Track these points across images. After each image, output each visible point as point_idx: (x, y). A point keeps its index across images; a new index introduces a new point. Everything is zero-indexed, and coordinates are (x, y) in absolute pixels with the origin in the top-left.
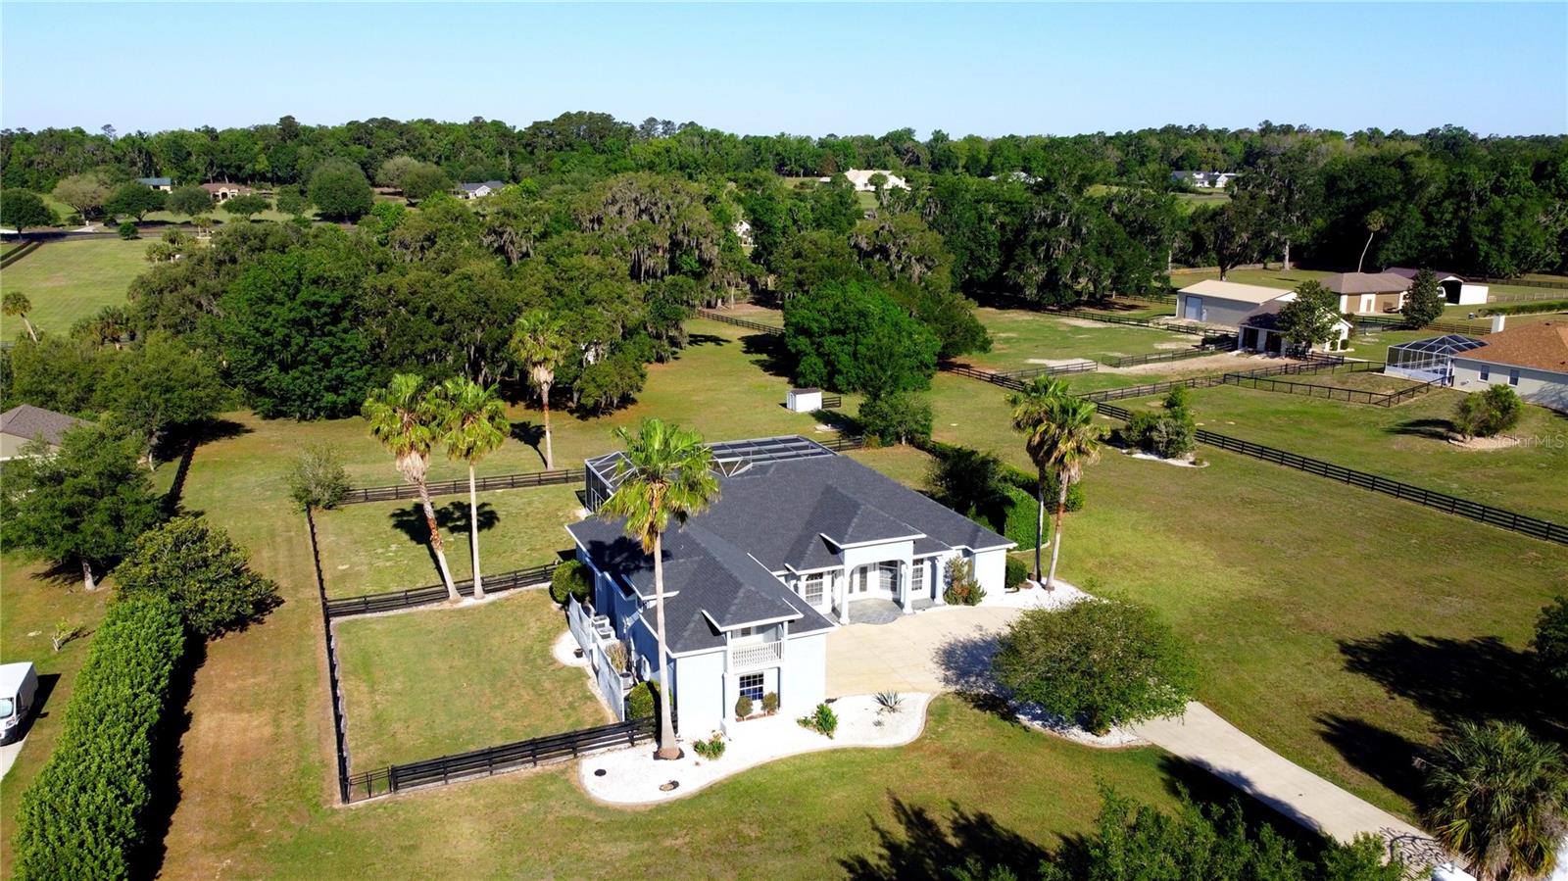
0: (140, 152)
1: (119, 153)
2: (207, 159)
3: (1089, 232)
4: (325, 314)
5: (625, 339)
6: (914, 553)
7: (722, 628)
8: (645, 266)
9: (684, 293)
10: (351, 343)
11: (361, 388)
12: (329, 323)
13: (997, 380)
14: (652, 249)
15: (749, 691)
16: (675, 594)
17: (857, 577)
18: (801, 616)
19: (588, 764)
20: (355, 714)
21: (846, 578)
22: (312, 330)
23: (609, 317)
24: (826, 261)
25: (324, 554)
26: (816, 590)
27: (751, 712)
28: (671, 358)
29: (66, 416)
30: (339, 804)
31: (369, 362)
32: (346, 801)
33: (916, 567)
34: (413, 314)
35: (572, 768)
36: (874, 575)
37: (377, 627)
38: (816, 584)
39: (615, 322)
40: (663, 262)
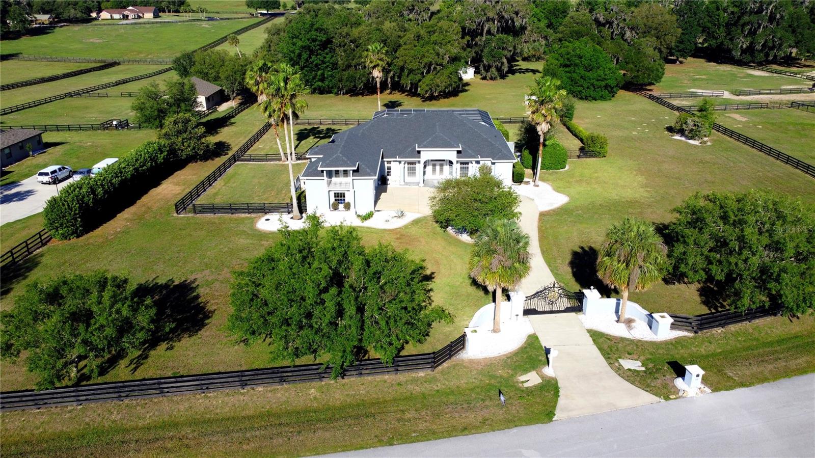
3: (782, 17)
4: (318, 45)
5: (451, 63)
6: (458, 157)
7: (319, 169)
8: (486, 29)
9: (504, 43)
10: (327, 59)
11: (331, 81)
12: (319, 49)
13: (651, 97)
14: (488, 20)
15: (338, 200)
16: (322, 156)
17: (438, 168)
18: (355, 168)
19: (267, 216)
20: (210, 191)
21: (422, 165)
22: (312, 52)
23: (441, 51)
24: (576, 28)
25: (260, 141)
26: (413, 170)
27: (338, 208)
28: (498, 78)
29: (209, 83)
30: (175, 215)
31: (336, 69)
32: (178, 214)
33: (464, 166)
34: (357, 47)
35: (260, 217)
36: (446, 168)
37: (249, 166)
38: (413, 168)
39: (445, 54)
40: (494, 27)
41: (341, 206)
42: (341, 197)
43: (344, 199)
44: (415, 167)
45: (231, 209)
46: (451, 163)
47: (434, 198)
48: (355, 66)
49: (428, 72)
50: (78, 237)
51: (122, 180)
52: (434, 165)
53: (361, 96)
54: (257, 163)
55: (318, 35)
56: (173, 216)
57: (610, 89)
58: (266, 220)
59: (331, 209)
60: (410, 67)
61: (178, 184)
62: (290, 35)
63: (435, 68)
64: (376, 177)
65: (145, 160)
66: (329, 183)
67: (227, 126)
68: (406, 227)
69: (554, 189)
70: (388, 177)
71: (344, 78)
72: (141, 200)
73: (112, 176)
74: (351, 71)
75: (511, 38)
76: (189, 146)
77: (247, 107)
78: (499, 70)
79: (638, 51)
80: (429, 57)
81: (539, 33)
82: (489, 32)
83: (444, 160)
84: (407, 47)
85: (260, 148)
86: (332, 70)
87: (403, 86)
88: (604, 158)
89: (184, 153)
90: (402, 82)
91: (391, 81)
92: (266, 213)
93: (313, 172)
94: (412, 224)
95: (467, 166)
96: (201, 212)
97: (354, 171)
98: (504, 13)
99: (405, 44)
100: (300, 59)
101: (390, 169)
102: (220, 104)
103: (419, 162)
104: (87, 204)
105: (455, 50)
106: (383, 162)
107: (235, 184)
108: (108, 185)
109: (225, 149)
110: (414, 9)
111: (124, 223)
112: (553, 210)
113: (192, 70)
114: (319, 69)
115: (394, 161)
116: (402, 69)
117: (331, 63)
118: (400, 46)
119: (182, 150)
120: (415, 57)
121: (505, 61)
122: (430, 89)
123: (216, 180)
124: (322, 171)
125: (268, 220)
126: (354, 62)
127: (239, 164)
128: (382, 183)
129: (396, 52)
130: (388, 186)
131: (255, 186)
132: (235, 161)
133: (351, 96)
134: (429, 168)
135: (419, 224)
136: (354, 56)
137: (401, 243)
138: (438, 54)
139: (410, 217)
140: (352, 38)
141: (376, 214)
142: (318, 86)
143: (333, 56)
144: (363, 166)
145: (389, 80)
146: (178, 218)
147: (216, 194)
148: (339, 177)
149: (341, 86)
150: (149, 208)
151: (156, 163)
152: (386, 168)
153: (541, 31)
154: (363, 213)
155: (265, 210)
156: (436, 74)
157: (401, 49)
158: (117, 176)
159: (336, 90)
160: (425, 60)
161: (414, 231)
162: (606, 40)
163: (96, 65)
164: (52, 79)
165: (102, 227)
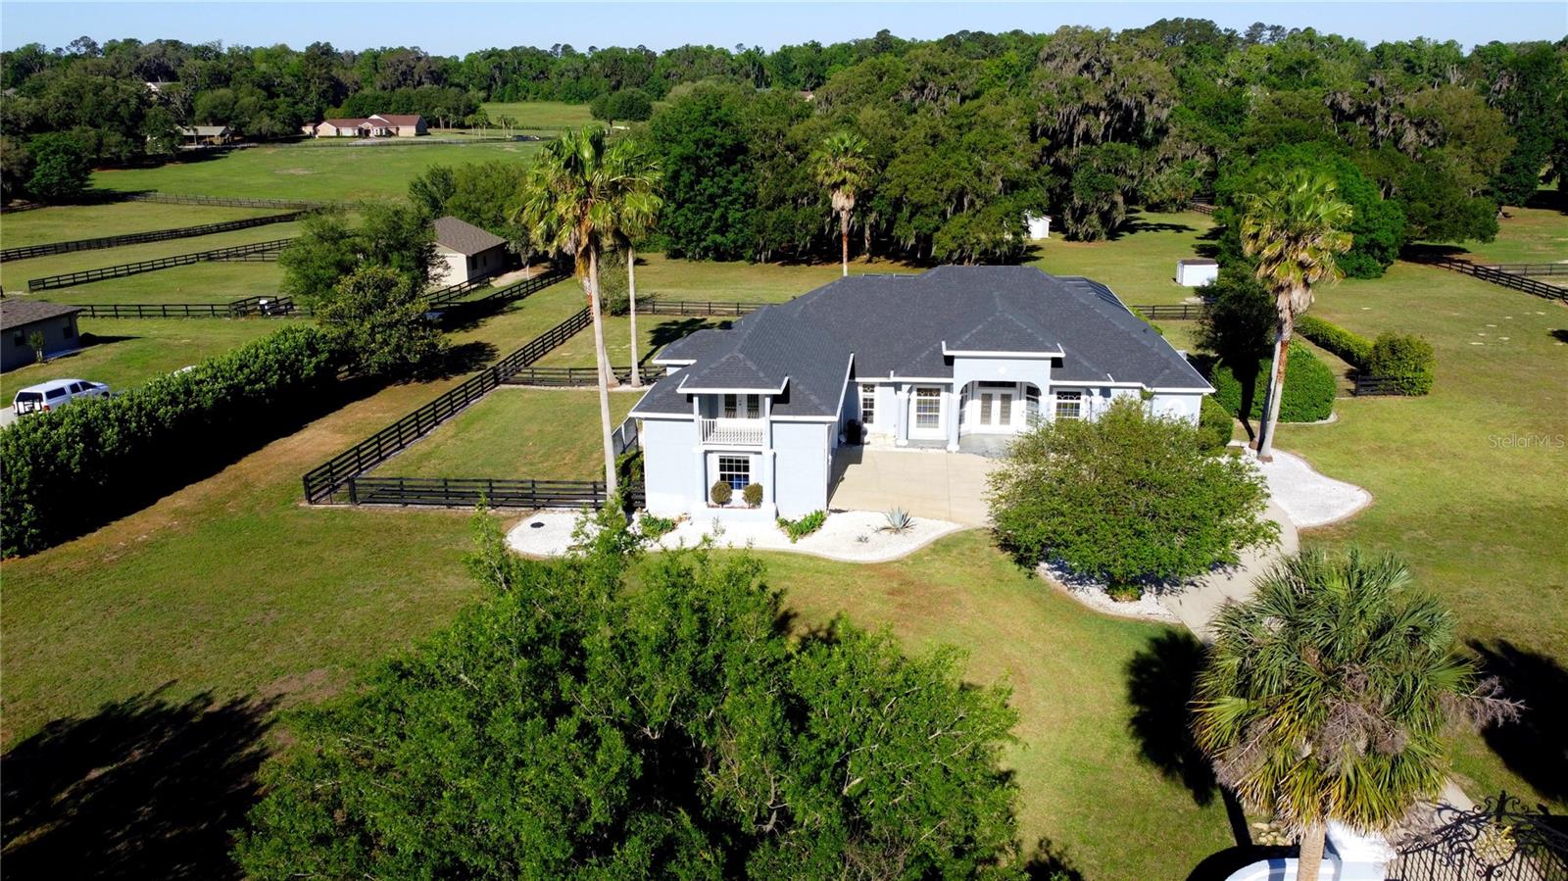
0: (754, 65)
1: (735, 64)
2: (808, 70)
4: (716, 155)
5: (1006, 194)
6: (1053, 377)
7: (681, 390)
8: (1079, 130)
9: (1120, 160)
10: (736, 185)
11: (741, 231)
12: (719, 164)
13: (1477, 272)
14: (1086, 110)
15: (731, 477)
16: (692, 362)
17: (996, 405)
18: (779, 392)
19: (538, 517)
20: (416, 448)
21: (956, 396)
22: (702, 172)
23: (986, 166)
24: (1289, 124)
25: (567, 343)
26: (931, 410)
27: (729, 501)
28: (1104, 236)
29: (479, 230)
30: (305, 504)
31: (753, 206)
32: (311, 502)
33: (1069, 401)
34: (800, 160)
35: (519, 518)
36: (1019, 406)
37: (526, 396)
38: (931, 402)
39: (994, 174)
40: (1098, 125)
41: (737, 495)
42: (738, 469)
43: (746, 477)
44: (938, 402)
45: (447, 494)
46: (1033, 392)
47: (1004, 476)
48: (795, 200)
49: (959, 208)
50: (24, 553)
51: (186, 412)
52: (987, 398)
53: (804, 265)
54: (547, 388)
55: (718, 133)
56: (296, 507)
57: (1377, 252)
58: (534, 526)
59: (711, 501)
60: (915, 199)
61: (343, 430)
62: (659, 133)
63: (972, 203)
64: (835, 419)
65: (266, 368)
66: (707, 432)
67: (502, 313)
68: (916, 557)
69: (1315, 469)
70: (866, 426)
71: (770, 223)
72: (239, 464)
73: (161, 400)
74: (786, 210)
75: (1134, 150)
76: (385, 342)
77: (556, 282)
78: (1106, 218)
79: (1436, 174)
80: (960, 177)
81: (1195, 140)
82: (1086, 138)
83: (1012, 385)
84: (911, 157)
85: (562, 356)
86: (745, 208)
87: (898, 242)
88: (1422, 398)
89: (375, 358)
90: (896, 232)
91: (871, 235)
92: (537, 508)
93: (666, 401)
94: (934, 551)
95: (1075, 401)
96: (372, 499)
97: (775, 399)
98: (1120, 96)
99: (904, 151)
100: (677, 185)
101: (872, 406)
102: (498, 274)
103: (949, 387)
104: (64, 467)
105: (1017, 166)
106: (852, 387)
107: (481, 434)
108: (138, 422)
109: (484, 357)
110: (923, 88)
111: (164, 521)
112: (1337, 526)
113: (449, 203)
114: (716, 206)
115: (882, 385)
116: (897, 204)
117: (744, 194)
118: (893, 156)
119: (373, 352)
120: (927, 177)
121: (1119, 199)
122: (960, 246)
123: (437, 424)
124: (690, 397)
125: (538, 525)
126: (791, 189)
127: (506, 391)
128: (850, 439)
129: (884, 168)
130: (865, 447)
131: (528, 439)
132: (497, 383)
133: (783, 265)
134: (974, 406)
135: (955, 552)
136: (793, 177)
137: (902, 606)
138: (979, 173)
139: (927, 530)
140: (789, 142)
141: (832, 520)
142: (714, 242)
143: (746, 180)
144: (801, 387)
145: (867, 233)
146: (306, 514)
147: (428, 456)
148: (734, 417)
149: (762, 242)
150: (246, 485)
151: (296, 377)
152: (861, 402)
153: (1200, 137)
154: (796, 514)
155: (533, 498)
156: (974, 215)
157: (896, 161)
158: (174, 401)
159: (751, 252)
160: (950, 184)
161: (941, 572)
162: (1358, 149)
163: (284, 212)
164: (189, 233)
165: (105, 529)
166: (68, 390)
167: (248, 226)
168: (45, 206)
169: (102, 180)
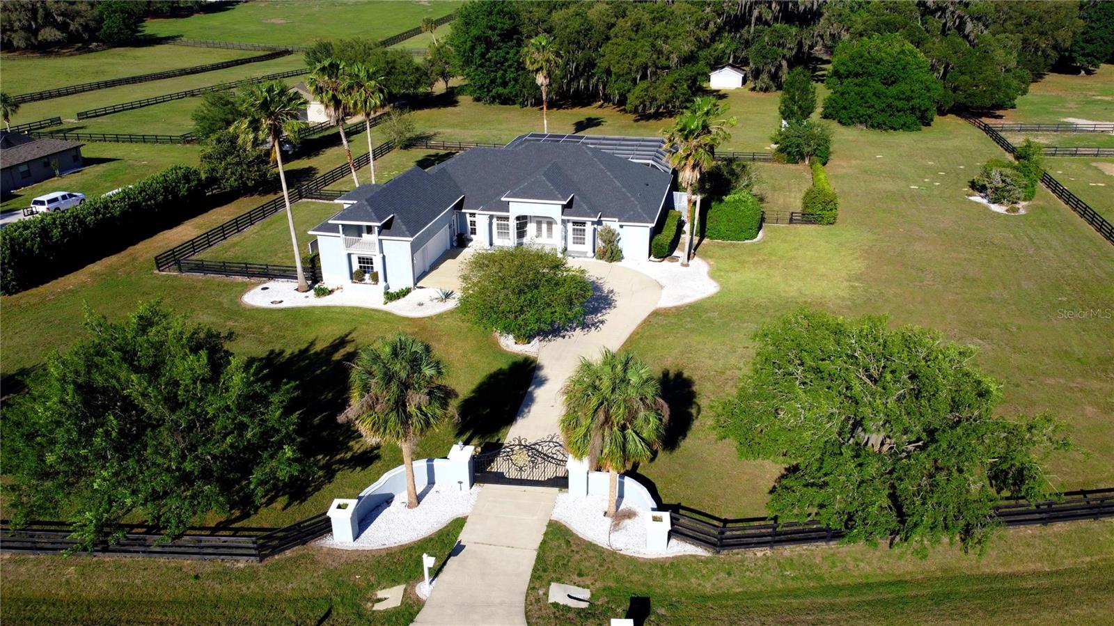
4: (498, 35)
5: (681, 66)
6: (563, 214)
7: (331, 221)
8: (755, 16)
10: (511, 56)
11: (514, 86)
12: (500, 41)
15: (365, 267)
17: (544, 227)
18: (379, 225)
19: (268, 284)
20: (233, 239)
21: (513, 222)
23: (666, 48)
26: (505, 229)
28: (774, 88)
30: (157, 272)
31: (522, 70)
32: (159, 270)
33: (579, 228)
35: (258, 284)
38: (504, 225)
39: (672, 53)
40: (767, 12)
41: (367, 276)
42: (368, 263)
43: (372, 268)
44: (508, 225)
50: (10, 294)
51: (104, 219)
54: (322, 201)
55: (500, 20)
56: (152, 273)
57: (921, 114)
58: (263, 289)
59: (353, 280)
60: (617, 70)
61: (199, 227)
63: (654, 73)
64: (412, 239)
66: (350, 244)
68: (440, 316)
69: (710, 272)
70: (473, 236)
71: (528, 83)
72: (135, 247)
73: (89, 213)
75: (793, 30)
76: (234, 174)
78: (774, 77)
79: (985, 55)
80: (644, 56)
81: (840, 22)
82: (760, 20)
83: (549, 218)
84: (617, 40)
86: (517, 71)
88: (828, 227)
89: (228, 183)
92: (270, 279)
94: (451, 312)
95: (582, 228)
96: (191, 270)
97: (380, 228)
99: (616, 35)
101: (475, 225)
103: (509, 218)
104: (31, 250)
105: (688, 48)
106: (461, 215)
111: (85, 278)
114: (499, 69)
115: (478, 214)
116: (608, 72)
117: (516, 61)
118: (608, 39)
119: (227, 180)
120: (623, 56)
121: (784, 63)
122: (640, 103)
123: (252, 224)
124: (337, 225)
125: (265, 288)
127: (303, 203)
128: (459, 245)
129: (600, 47)
130: (465, 250)
132: (301, 198)
134: (532, 228)
138: (660, 52)
140: (546, 26)
141: (412, 293)
142: (498, 92)
143: (518, 52)
146: (155, 277)
147: (233, 245)
149: (527, 95)
152: (469, 223)
153: (843, 20)
154: (396, 288)
155: (269, 273)
156: (655, 81)
158: (97, 213)
159: (521, 100)
160: (638, 61)
163: (261, 53)
164: (194, 71)
165: (54, 282)
166: (60, 199)
167: (233, 66)
168: (110, 48)
169: (152, 27)
